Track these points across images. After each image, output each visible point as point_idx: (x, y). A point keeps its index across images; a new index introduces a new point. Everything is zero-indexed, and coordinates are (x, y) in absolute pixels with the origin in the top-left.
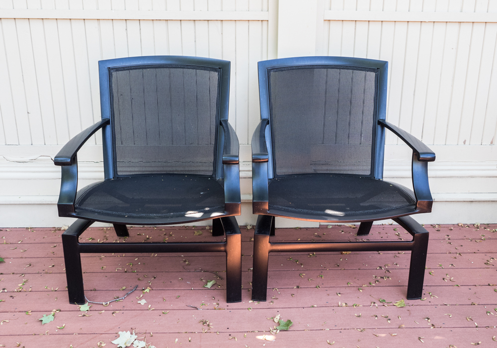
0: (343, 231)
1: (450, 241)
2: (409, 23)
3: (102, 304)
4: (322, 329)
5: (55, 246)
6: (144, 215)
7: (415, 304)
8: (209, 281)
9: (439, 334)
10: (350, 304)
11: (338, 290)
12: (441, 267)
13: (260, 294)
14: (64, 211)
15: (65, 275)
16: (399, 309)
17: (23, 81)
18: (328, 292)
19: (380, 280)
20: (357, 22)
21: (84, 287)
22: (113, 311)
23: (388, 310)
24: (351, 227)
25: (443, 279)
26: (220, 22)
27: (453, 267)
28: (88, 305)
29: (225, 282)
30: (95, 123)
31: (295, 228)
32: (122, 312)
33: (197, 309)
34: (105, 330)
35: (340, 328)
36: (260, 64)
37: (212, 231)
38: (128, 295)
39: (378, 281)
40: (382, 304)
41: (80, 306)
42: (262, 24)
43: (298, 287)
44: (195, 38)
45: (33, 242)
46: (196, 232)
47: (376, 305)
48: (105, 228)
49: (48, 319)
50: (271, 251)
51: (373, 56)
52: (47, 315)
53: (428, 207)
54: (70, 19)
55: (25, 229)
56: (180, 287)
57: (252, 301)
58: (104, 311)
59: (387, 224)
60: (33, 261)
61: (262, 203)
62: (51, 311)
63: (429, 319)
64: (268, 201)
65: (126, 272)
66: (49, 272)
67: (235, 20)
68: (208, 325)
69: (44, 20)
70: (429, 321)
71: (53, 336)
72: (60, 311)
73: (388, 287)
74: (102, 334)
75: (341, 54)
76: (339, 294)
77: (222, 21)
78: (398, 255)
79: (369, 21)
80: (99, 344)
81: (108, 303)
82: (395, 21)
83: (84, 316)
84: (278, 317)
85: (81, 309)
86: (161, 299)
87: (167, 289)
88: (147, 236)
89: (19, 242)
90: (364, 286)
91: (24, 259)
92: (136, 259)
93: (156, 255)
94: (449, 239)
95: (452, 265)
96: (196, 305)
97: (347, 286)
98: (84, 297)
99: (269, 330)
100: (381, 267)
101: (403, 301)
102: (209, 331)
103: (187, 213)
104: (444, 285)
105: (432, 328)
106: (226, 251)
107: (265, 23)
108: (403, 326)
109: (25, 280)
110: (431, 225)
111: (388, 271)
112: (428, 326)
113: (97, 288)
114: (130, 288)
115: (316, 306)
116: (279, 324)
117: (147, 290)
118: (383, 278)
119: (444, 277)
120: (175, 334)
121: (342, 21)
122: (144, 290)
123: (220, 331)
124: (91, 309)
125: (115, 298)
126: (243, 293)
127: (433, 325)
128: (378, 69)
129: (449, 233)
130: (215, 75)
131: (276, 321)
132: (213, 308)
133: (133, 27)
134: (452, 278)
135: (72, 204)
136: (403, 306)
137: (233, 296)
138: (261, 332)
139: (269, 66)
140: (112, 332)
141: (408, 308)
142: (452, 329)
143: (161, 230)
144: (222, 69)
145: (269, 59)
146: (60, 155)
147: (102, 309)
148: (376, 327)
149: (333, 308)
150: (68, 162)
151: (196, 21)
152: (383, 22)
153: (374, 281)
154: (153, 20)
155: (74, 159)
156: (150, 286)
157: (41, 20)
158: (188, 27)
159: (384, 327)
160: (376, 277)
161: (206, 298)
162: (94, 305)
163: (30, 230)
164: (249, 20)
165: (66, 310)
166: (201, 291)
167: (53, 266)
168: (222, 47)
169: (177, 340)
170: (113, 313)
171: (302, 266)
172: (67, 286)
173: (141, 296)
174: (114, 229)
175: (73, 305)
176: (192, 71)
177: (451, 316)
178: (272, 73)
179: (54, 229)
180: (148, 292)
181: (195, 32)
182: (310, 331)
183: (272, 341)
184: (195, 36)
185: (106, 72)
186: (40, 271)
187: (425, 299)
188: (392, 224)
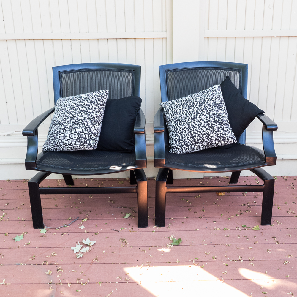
0: (220, 181)
1: (293, 187)
2: (263, 38)
3: (55, 229)
4: (202, 244)
5: (25, 192)
6: (82, 168)
7: (266, 228)
8: (127, 213)
9: (281, 248)
10: (222, 228)
11: (214, 219)
12: (286, 204)
13: (160, 222)
14: (29, 166)
15: (31, 210)
16: (255, 231)
17: (3, 81)
18: (207, 221)
19: (243, 213)
20: (227, 38)
21: (43, 218)
22: (62, 233)
23: (247, 232)
24: (225, 178)
25: (287, 212)
26: (134, 39)
27: (294, 204)
28: (46, 230)
29: (137, 214)
30: (51, 108)
31: (187, 179)
32: (68, 233)
33: (118, 232)
34: (57, 245)
35: (214, 244)
36: (161, 67)
37: (130, 181)
38: (72, 223)
39: (242, 213)
40: (244, 228)
41: (40, 230)
42: (162, 41)
43: (187, 217)
44: (117, 51)
45: (10, 189)
46: (119, 182)
47: (240, 229)
48: (58, 180)
49: (19, 238)
50: (167, 193)
51: (239, 60)
52: (18, 236)
53: (273, 162)
54: (34, 40)
55: (5, 181)
56: (107, 217)
57: (155, 227)
58: (56, 233)
59: (251, 176)
60: (10, 201)
61: (160, 159)
62: (21, 233)
63: (275, 238)
64: (164, 158)
65: (71, 208)
66: (20, 208)
67: (144, 38)
68: (126, 242)
69: (16, 40)
70: (275, 239)
71: (22, 249)
72: (27, 233)
73: (249, 217)
74: (54, 248)
75: (217, 60)
76: (215, 222)
77: (135, 39)
78: (257, 196)
79: (244, 37)
80: (52, 254)
81: (59, 228)
82: (253, 37)
83: (43, 236)
84: (172, 237)
85: (41, 232)
86: (94, 226)
87: (98, 219)
88: (87, 185)
89: (1, 189)
90: (232, 216)
91: (4, 200)
92: (78, 200)
93: (92, 197)
94: (293, 186)
95: (294, 203)
96: (117, 229)
97: (220, 216)
98: (43, 224)
99: (166, 245)
100: (244, 204)
101: (258, 226)
102: (126, 246)
103: (111, 167)
104: (288, 216)
105: (277, 244)
106: (137, 193)
107: (164, 40)
108: (257, 242)
109: (5, 214)
110: (281, 176)
111: (249, 207)
112: (274, 243)
113: (52, 219)
114: (74, 219)
115: (198, 229)
116: (173, 241)
117: (85, 220)
118: (245, 211)
119: (288, 210)
120: (103, 248)
121: (217, 37)
122: (83, 219)
123: (133, 246)
124: (48, 232)
125: (64, 225)
126: (149, 221)
127: (278, 242)
128: (241, 69)
129: (293, 181)
130: (131, 75)
131: (171, 239)
132: (129, 231)
133: (76, 44)
134: (293, 211)
135: (34, 161)
136: (258, 229)
137: (143, 223)
138: (160, 247)
139: (167, 69)
140: (61, 247)
141: (261, 231)
142: (290, 245)
143: (96, 181)
144: (135, 71)
145: (167, 64)
146: (27, 129)
147: (55, 232)
148: (238, 243)
149: (210, 231)
150: (31, 134)
151: (118, 39)
152: (245, 38)
153: (239, 213)
154: (89, 39)
155: (36, 132)
156: (87, 217)
157: (15, 40)
158: (112, 43)
159: (244, 243)
160: (240, 211)
161: (124, 224)
162: (50, 229)
163: (8, 181)
164: (153, 38)
165: (31, 232)
166: (121, 220)
167: (23, 204)
168: (136, 56)
169: (104, 251)
170: (62, 234)
171: (191, 204)
172: (32, 217)
173: (81, 223)
174: (64, 180)
175: (36, 230)
176: (116, 73)
177: (290, 236)
178: (169, 73)
179: (24, 181)
180: (86, 221)
181: (117, 47)
182: (193, 246)
183: (168, 252)
184: (117, 49)
185: (58, 74)
186: (15, 208)
187: (273, 225)
188: (254, 176)
